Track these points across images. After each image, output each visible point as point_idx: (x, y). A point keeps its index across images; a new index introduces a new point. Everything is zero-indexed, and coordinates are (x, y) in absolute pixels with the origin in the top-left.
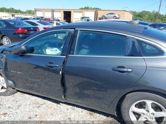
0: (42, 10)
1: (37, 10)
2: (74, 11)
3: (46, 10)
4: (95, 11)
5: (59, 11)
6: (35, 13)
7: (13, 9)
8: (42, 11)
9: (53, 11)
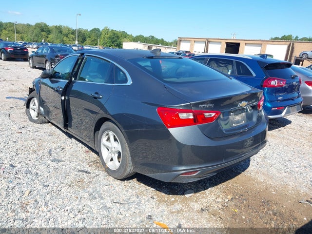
0: (189, 39)
1: (183, 39)
2: (246, 44)
3: (197, 40)
4: (288, 43)
5: (217, 41)
6: (178, 44)
7: (153, 37)
8: (190, 41)
9: (208, 42)
